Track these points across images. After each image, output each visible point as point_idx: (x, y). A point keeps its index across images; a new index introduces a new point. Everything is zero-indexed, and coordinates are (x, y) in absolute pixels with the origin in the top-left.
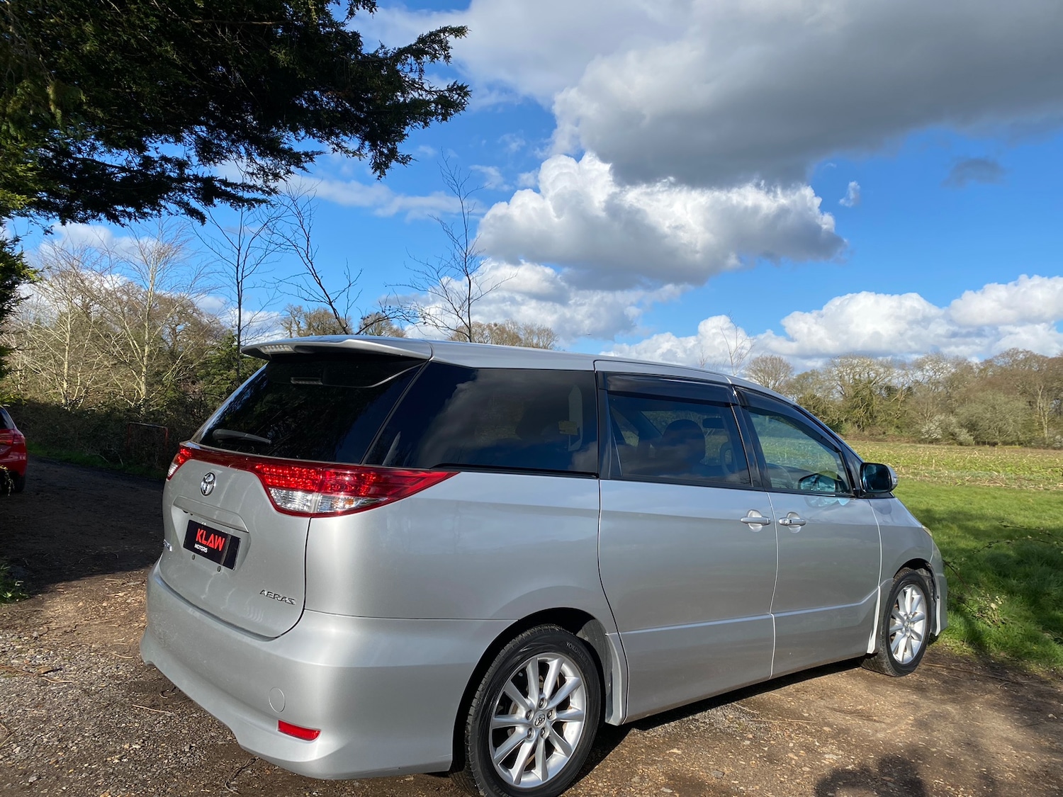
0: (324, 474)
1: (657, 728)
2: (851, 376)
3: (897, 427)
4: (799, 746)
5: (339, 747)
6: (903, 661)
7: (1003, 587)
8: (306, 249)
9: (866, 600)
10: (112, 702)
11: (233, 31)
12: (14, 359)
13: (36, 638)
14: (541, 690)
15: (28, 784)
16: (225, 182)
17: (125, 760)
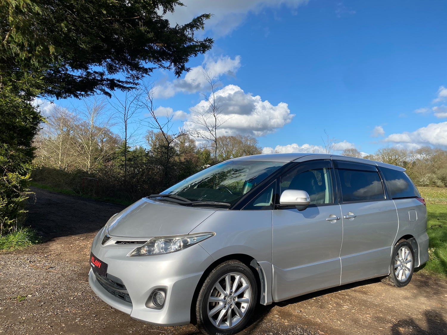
2: (388, 157)
4: (334, 303)
8: (151, 107)
10: (72, 279)
12: (41, 153)
15: (40, 305)
16: (119, 81)
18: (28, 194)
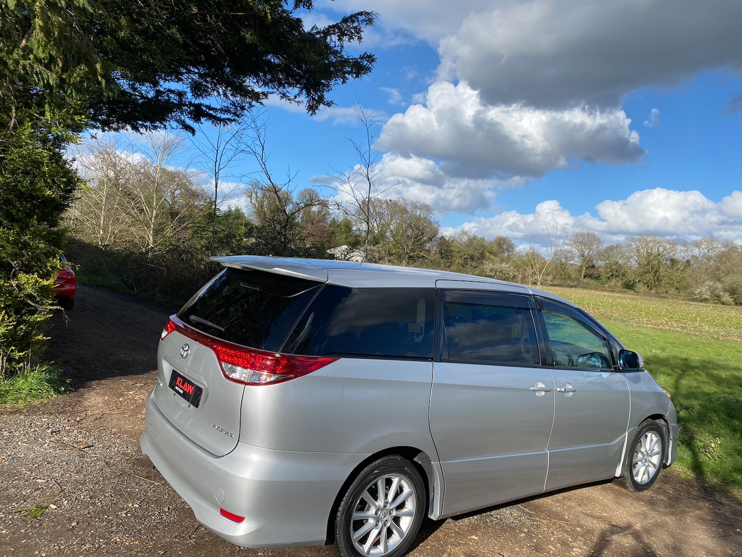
0: (254, 357)
1: (465, 519)
2: (645, 250)
3: (677, 288)
4: (558, 540)
5: (255, 529)
6: (641, 482)
7: (729, 426)
8: (261, 155)
9: (616, 441)
10: (123, 473)
11: (217, 17)
13: (79, 421)
14: (386, 495)
15: (71, 527)
16: (209, 107)
17: (129, 515)
18: (50, 310)
